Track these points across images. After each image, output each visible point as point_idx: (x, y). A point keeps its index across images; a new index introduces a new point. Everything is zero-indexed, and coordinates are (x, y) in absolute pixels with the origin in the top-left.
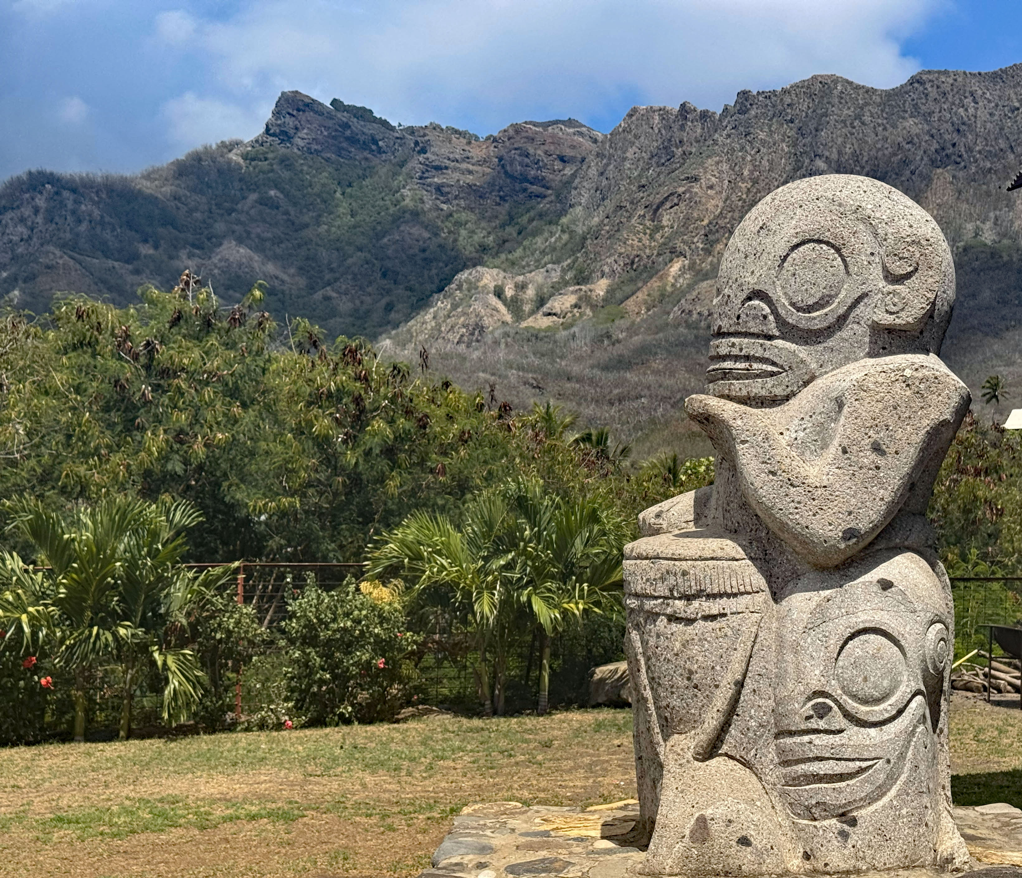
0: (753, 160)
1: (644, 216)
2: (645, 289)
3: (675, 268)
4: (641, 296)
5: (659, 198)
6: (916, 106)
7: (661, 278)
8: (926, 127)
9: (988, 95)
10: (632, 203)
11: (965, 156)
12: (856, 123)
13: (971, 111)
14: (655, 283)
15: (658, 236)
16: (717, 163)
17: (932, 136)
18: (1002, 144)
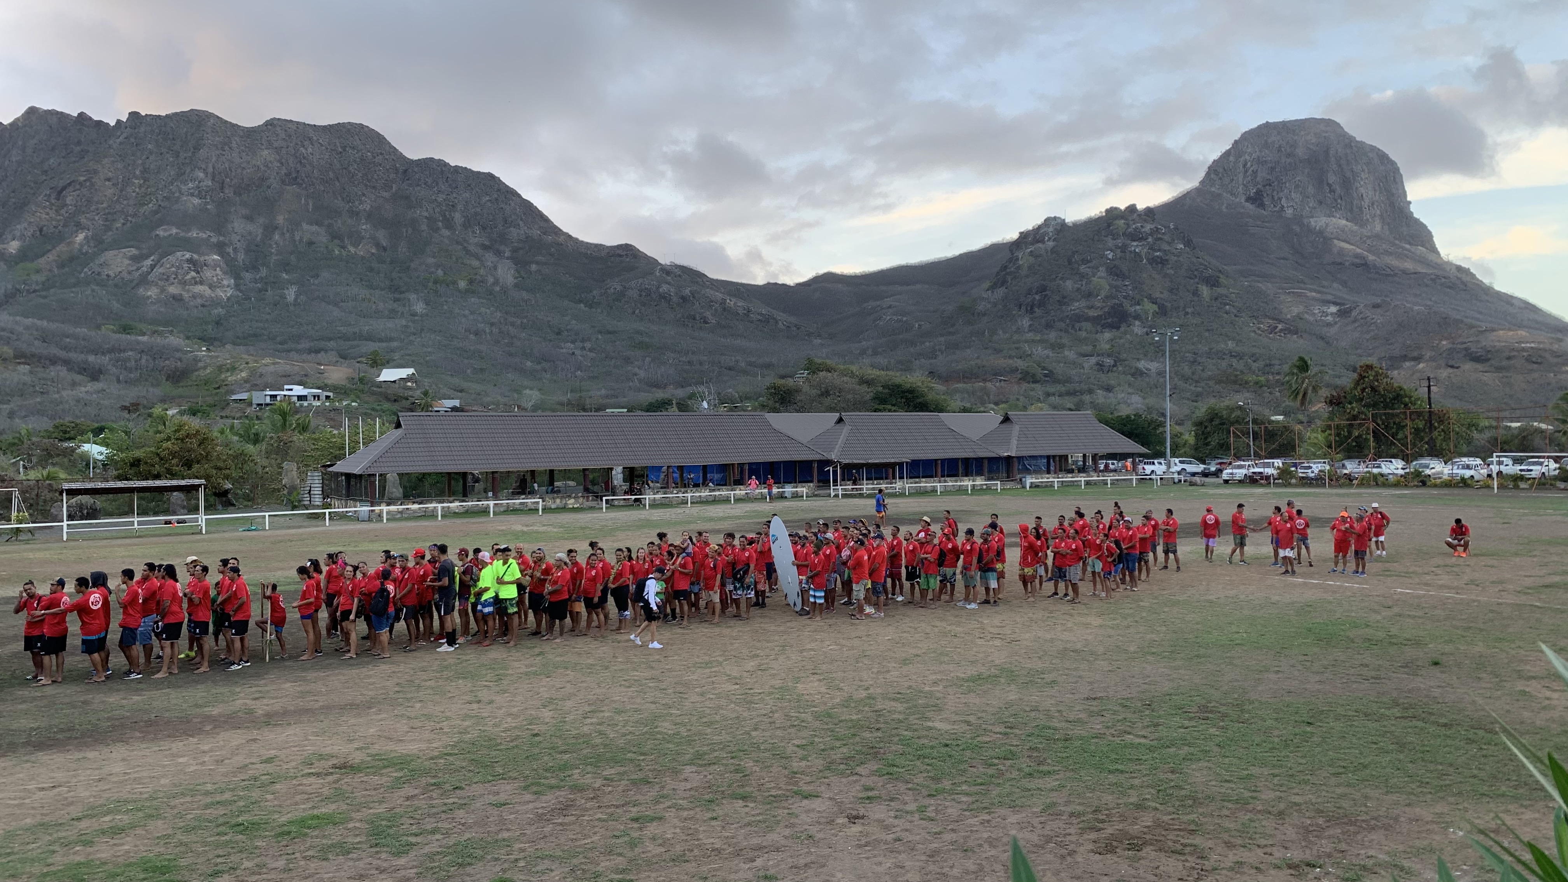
0: (143, 164)
1: (50, 195)
2: (54, 252)
3: (81, 237)
4: (51, 257)
5: (61, 184)
6: (269, 141)
7: (69, 244)
8: (278, 157)
9: (321, 141)
10: (36, 183)
11: (306, 180)
12: (226, 148)
13: (310, 150)
14: (62, 248)
15: (63, 211)
16: (113, 162)
17: (282, 163)
18: (331, 175)
